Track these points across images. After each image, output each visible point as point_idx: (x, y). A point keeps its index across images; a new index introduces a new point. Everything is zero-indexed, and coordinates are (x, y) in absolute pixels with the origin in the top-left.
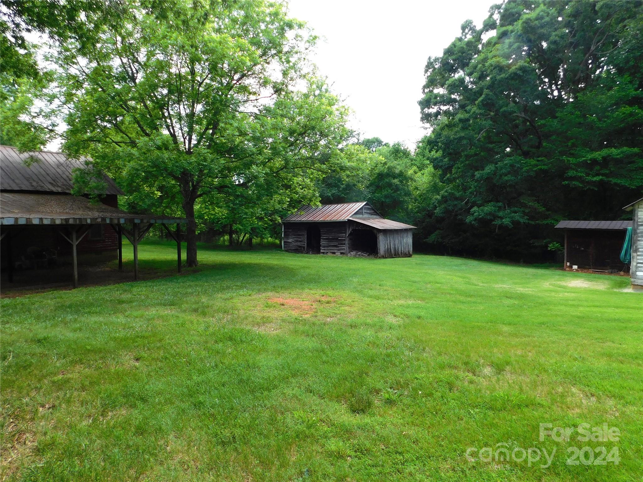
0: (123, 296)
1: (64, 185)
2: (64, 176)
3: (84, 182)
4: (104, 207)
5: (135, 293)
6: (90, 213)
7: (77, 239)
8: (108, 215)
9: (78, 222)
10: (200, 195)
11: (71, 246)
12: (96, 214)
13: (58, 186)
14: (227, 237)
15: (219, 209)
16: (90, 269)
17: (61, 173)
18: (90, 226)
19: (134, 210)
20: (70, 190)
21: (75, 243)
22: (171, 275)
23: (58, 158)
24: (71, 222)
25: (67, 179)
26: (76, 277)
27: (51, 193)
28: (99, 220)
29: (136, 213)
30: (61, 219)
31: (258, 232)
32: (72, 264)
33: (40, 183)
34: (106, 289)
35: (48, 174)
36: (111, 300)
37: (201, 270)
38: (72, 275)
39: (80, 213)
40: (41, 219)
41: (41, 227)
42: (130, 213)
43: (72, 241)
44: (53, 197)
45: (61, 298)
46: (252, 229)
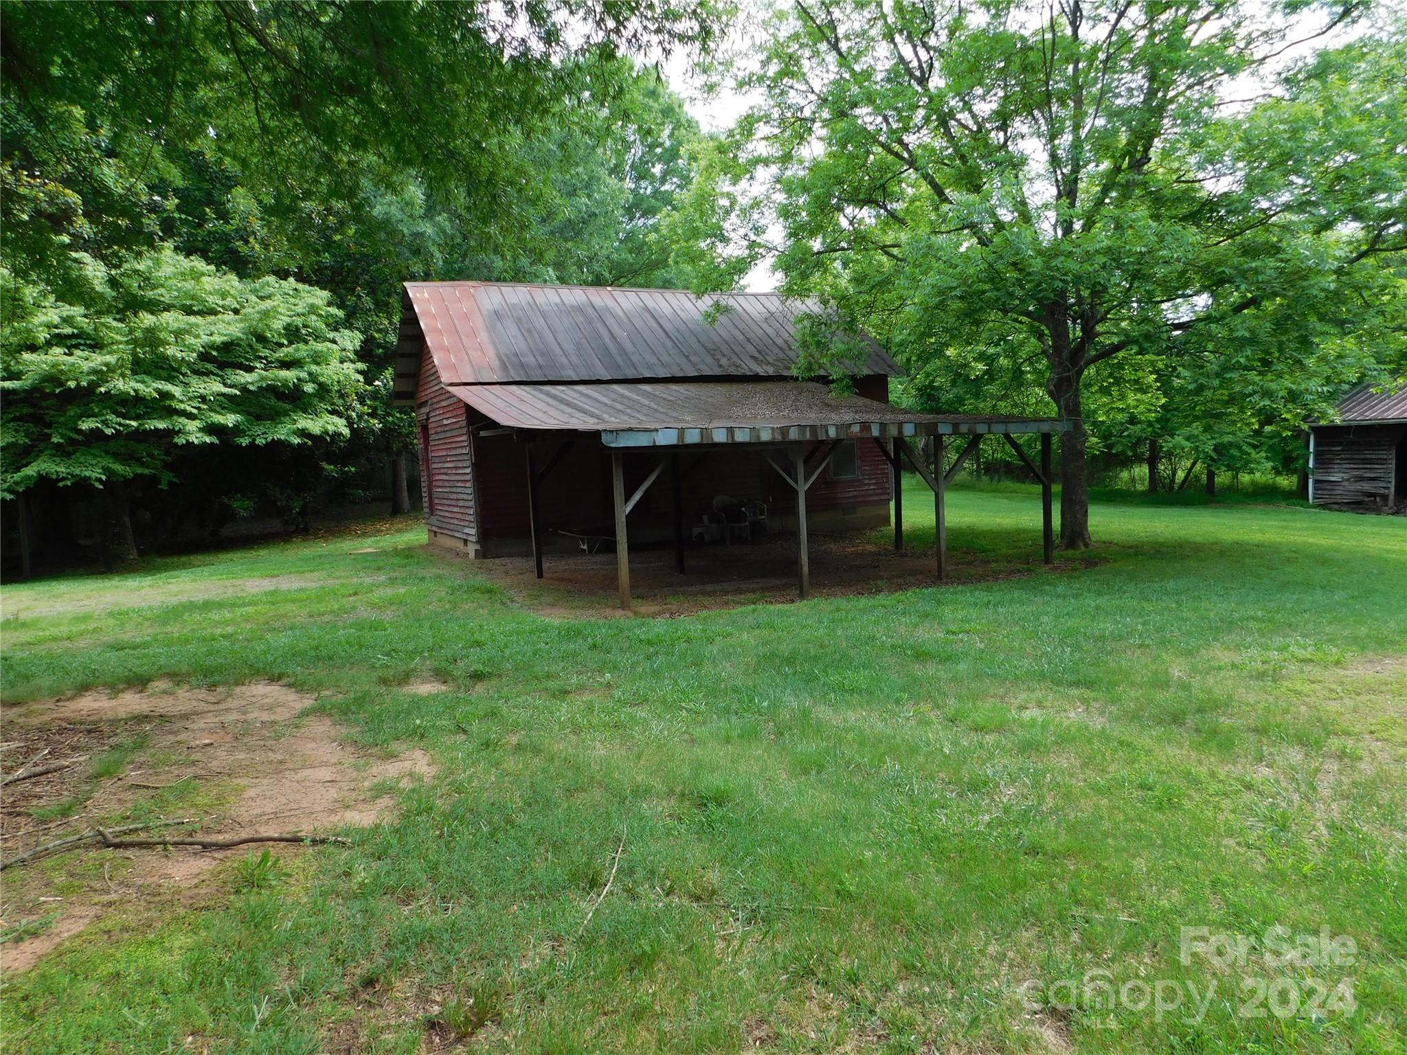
0: (920, 631)
1: (778, 360)
2: (779, 342)
3: (818, 343)
4: (862, 401)
5: (952, 628)
6: (833, 415)
7: (806, 479)
8: (873, 417)
9: (808, 436)
10: (1094, 360)
11: (795, 493)
12: (848, 417)
13: (768, 363)
14: (1142, 471)
15: (1139, 396)
16: (833, 547)
17: (772, 334)
18: (837, 442)
19: (933, 404)
20: (789, 368)
21: (803, 487)
22: (1029, 571)
23: (768, 304)
24: (794, 435)
25: (785, 346)
26: (806, 569)
27: (755, 379)
28: (856, 429)
29: (938, 411)
30: (773, 429)
31: (1233, 457)
32: (795, 534)
33: (735, 359)
34: (874, 607)
35: (748, 340)
36: (893, 647)
37: (1107, 560)
38: (796, 561)
39: (812, 415)
40: (731, 430)
41: (733, 448)
42: (923, 411)
43: (796, 482)
44: (760, 387)
45: (771, 626)
46: (1216, 449)
